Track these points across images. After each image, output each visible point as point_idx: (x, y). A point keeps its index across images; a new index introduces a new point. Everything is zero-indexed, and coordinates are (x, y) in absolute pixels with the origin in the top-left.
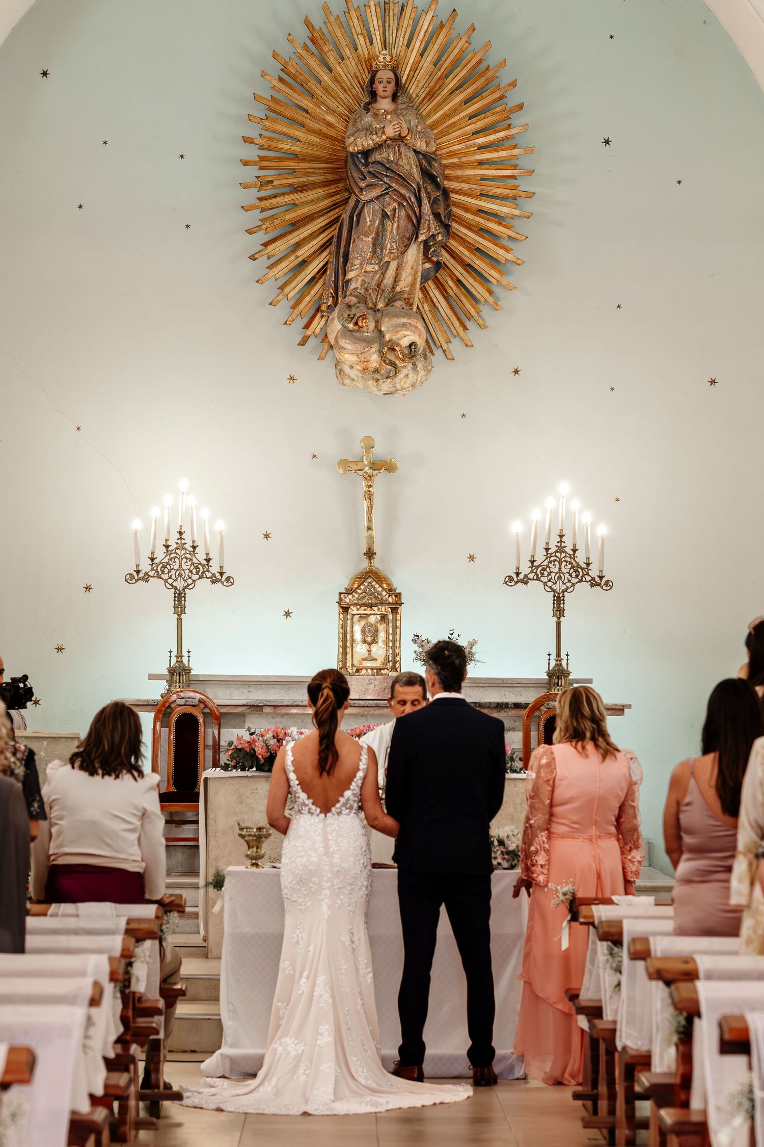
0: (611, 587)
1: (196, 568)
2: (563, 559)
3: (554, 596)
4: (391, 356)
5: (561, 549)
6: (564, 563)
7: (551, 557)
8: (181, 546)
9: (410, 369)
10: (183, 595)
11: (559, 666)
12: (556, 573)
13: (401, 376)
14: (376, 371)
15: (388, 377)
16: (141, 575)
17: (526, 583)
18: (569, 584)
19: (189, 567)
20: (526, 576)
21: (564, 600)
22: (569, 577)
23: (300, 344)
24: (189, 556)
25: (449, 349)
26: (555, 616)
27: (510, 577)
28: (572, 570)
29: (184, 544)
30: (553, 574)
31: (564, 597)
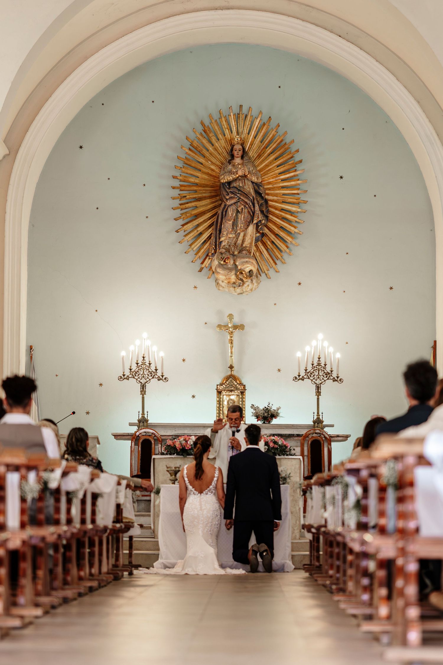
0: (342, 382)
1: (151, 373)
2: (320, 369)
3: (316, 386)
4: (241, 276)
5: (319, 364)
6: (321, 371)
7: (314, 368)
8: (144, 364)
9: (250, 282)
10: (145, 386)
11: (318, 418)
12: (317, 375)
13: (246, 285)
14: (234, 283)
15: (239, 286)
16: (125, 377)
17: (303, 380)
18: (323, 381)
19: (147, 373)
20: (303, 377)
21: (320, 388)
22: (323, 377)
23: (199, 271)
24: (147, 368)
25: (268, 273)
26: (316, 395)
27: (295, 377)
28: (324, 374)
29: (145, 362)
30: (315, 376)
31: (320, 386)
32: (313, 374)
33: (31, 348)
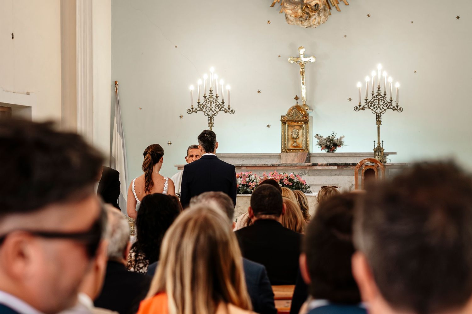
0: (402, 111)
1: (218, 106)
2: (380, 99)
3: (377, 115)
4: (307, 10)
5: (379, 94)
6: (380, 100)
7: (374, 98)
8: (211, 97)
9: (316, 15)
10: (212, 118)
11: (379, 147)
12: (377, 105)
13: (312, 19)
14: (301, 17)
15: (306, 20)
16: (194, 110)
17: (364, 110)
18: (383, 110)
19: (215, 106)
20: (364, 106)
21: (381, 117)
22: (383, 107)
23: (271, 6)
24: (214, 101)
25: (338, 7)
26: (377, 124)
27: (356, 107)
28: (384, 103)
29: (213, 96)
30: (376, 106)
31: (381, 116)
32: (373, 103)
33: (116, 83)
